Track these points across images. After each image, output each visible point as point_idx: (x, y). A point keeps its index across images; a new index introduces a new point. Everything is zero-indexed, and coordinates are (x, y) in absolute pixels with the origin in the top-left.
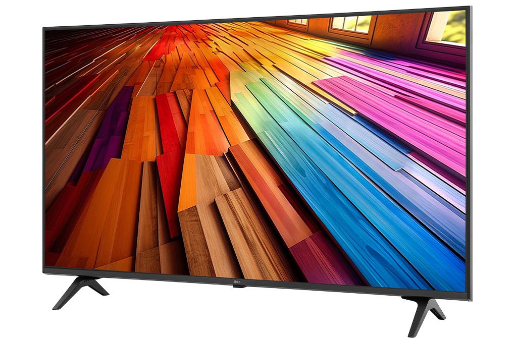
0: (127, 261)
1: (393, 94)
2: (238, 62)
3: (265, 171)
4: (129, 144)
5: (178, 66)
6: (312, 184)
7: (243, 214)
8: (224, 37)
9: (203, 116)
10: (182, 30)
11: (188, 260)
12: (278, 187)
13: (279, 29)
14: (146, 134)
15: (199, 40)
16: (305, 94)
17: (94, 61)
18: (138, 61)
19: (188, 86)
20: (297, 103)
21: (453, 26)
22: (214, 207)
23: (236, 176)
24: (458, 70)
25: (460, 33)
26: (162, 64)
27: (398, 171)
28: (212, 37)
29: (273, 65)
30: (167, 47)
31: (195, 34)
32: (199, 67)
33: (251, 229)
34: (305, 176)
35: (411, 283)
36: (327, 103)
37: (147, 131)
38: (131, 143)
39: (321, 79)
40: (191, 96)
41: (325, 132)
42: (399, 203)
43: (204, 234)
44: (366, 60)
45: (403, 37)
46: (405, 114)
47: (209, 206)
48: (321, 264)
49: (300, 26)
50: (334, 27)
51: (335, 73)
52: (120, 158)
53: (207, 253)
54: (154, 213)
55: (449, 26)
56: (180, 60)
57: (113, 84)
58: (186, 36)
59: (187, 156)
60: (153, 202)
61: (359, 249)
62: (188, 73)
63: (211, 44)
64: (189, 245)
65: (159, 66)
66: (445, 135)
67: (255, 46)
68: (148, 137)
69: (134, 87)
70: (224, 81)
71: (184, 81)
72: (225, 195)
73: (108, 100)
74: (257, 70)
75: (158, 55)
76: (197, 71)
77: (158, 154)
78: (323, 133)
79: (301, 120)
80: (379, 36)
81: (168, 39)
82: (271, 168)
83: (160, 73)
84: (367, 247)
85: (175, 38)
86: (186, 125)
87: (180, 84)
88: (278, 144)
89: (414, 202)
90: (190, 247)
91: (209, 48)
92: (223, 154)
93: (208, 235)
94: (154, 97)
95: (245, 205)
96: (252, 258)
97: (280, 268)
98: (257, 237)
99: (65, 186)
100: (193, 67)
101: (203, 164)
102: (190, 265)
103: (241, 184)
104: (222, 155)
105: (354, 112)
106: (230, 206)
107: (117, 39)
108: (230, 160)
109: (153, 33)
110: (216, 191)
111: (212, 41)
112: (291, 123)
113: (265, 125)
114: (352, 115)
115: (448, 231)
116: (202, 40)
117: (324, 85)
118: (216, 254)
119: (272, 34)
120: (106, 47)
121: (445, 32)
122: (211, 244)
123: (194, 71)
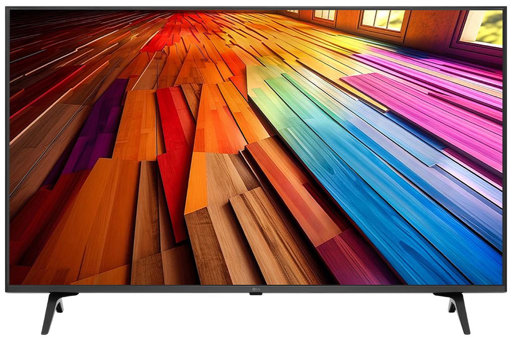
0: (121, 270)
1: (427, 91)
2: (257, 57)
3: (288, 169)
4: (121, 142)
5: (184, 58)
6: (341, 182)
7: (263, 214)
8: (240, 30)
9: (215, 112)
10: (189, 20)
11: (198, 265)
12: (303, 185)
13: (303, 23)
14: (143, 131)
15: (210, 32)
16: (332, 90)
17: (77, 50)
18: (135, 52)
19: (196, 79)
20: (323, 99)
21: (488, 28)
22: (229, 208)
23: (254, 175)
24: (493, 70)
25: (494, 34)
26: (164, 56)
27: (432, 167)
28: (225, 29)
29: (297, 60)
30: (171, 38)
31: (204, 25)
32: (210, 60)
33: (272, 230)
34: (333, 173)
35: (447, 276)
36: (357, 99)
37: (146, 128)
38: (126, 141)
39: (349, 76)
40: (200, 90)
41: (355, 128)
42: (433, 198)
43: (216, 237)
44: (399, 57)
45: (437, 36)
46: (439, 112)
47: (223, 207)
48: (351, 262)
49: (327, 21)
50: (363, 24)
51: (365, 70)
52: (111, 158)
53: (220, 256)
54: (155, 217)
55: (483, 27)
56: (187, 51)
57: (102, 77)
58: (194, 26)
59: (195, 155)
60: (154, 205)
61: (392, 244)
62: (196, 66)
63: (224, 36)
64: (198, 249)
65: (160, 58)
66: (480, 132)
67: (275, 40)
68: (147, 134)
69: (128, 80)
70: (240, 76)
71: (191, 75)
72: (242, 195)
73: (96, 94)
74: (278, 65)
75: (160, 46)
76: (207, 64)
77: (160, 153)
78: (353, 131)
79: (328, 117)
80: (412, 34)
81: (172, 29)
82: (295, 166)
83: (162, 65)
84: (401, 242)
85: (180, 29)
86: (194, 121)
87: (187, 78)
88: (302, 141)
89: (449, 196)
90: (199, 252)
91: (221, 40)
92: (239, 152)
93: (221, 238)
94: (154, 91)
95: (265, 204)
96: (274, 260)
97: (305, 268)
98: (280, 237)
99: (38, 190)
100: (202, 60)
101: (215, 163)
102: (199, 270)
103: (261, 183)
104: (237, 153)
105: (385, 109)
106: (247, 207)
107: (107, 27)
108: (247, 158)
109: (153, 22)
110: (230, 191)
111: (225, 33)
112: (317, 120)
113: (287, 122)
114: (384, 112)
115: (482, 223)
116: (213, 31)
117: (353, 81)
118: (231, 257)
119: (295, 29)
120: (93, 35)
121: (479, 32)
122: (226, 247)
123: (204, 64)
